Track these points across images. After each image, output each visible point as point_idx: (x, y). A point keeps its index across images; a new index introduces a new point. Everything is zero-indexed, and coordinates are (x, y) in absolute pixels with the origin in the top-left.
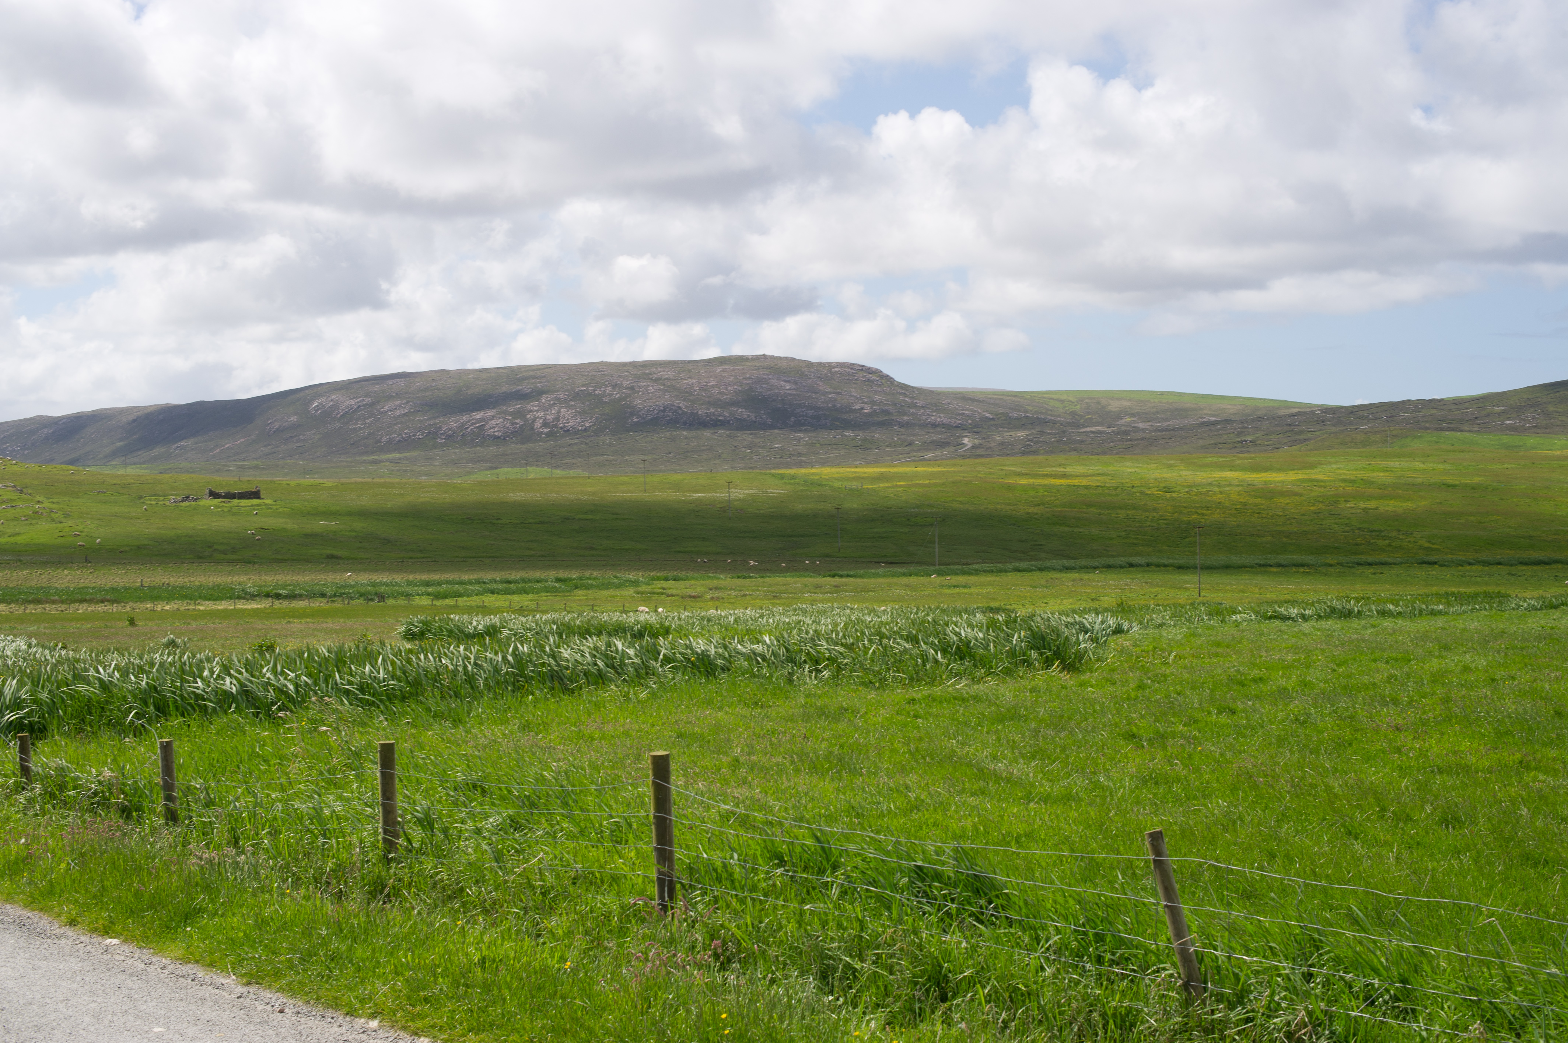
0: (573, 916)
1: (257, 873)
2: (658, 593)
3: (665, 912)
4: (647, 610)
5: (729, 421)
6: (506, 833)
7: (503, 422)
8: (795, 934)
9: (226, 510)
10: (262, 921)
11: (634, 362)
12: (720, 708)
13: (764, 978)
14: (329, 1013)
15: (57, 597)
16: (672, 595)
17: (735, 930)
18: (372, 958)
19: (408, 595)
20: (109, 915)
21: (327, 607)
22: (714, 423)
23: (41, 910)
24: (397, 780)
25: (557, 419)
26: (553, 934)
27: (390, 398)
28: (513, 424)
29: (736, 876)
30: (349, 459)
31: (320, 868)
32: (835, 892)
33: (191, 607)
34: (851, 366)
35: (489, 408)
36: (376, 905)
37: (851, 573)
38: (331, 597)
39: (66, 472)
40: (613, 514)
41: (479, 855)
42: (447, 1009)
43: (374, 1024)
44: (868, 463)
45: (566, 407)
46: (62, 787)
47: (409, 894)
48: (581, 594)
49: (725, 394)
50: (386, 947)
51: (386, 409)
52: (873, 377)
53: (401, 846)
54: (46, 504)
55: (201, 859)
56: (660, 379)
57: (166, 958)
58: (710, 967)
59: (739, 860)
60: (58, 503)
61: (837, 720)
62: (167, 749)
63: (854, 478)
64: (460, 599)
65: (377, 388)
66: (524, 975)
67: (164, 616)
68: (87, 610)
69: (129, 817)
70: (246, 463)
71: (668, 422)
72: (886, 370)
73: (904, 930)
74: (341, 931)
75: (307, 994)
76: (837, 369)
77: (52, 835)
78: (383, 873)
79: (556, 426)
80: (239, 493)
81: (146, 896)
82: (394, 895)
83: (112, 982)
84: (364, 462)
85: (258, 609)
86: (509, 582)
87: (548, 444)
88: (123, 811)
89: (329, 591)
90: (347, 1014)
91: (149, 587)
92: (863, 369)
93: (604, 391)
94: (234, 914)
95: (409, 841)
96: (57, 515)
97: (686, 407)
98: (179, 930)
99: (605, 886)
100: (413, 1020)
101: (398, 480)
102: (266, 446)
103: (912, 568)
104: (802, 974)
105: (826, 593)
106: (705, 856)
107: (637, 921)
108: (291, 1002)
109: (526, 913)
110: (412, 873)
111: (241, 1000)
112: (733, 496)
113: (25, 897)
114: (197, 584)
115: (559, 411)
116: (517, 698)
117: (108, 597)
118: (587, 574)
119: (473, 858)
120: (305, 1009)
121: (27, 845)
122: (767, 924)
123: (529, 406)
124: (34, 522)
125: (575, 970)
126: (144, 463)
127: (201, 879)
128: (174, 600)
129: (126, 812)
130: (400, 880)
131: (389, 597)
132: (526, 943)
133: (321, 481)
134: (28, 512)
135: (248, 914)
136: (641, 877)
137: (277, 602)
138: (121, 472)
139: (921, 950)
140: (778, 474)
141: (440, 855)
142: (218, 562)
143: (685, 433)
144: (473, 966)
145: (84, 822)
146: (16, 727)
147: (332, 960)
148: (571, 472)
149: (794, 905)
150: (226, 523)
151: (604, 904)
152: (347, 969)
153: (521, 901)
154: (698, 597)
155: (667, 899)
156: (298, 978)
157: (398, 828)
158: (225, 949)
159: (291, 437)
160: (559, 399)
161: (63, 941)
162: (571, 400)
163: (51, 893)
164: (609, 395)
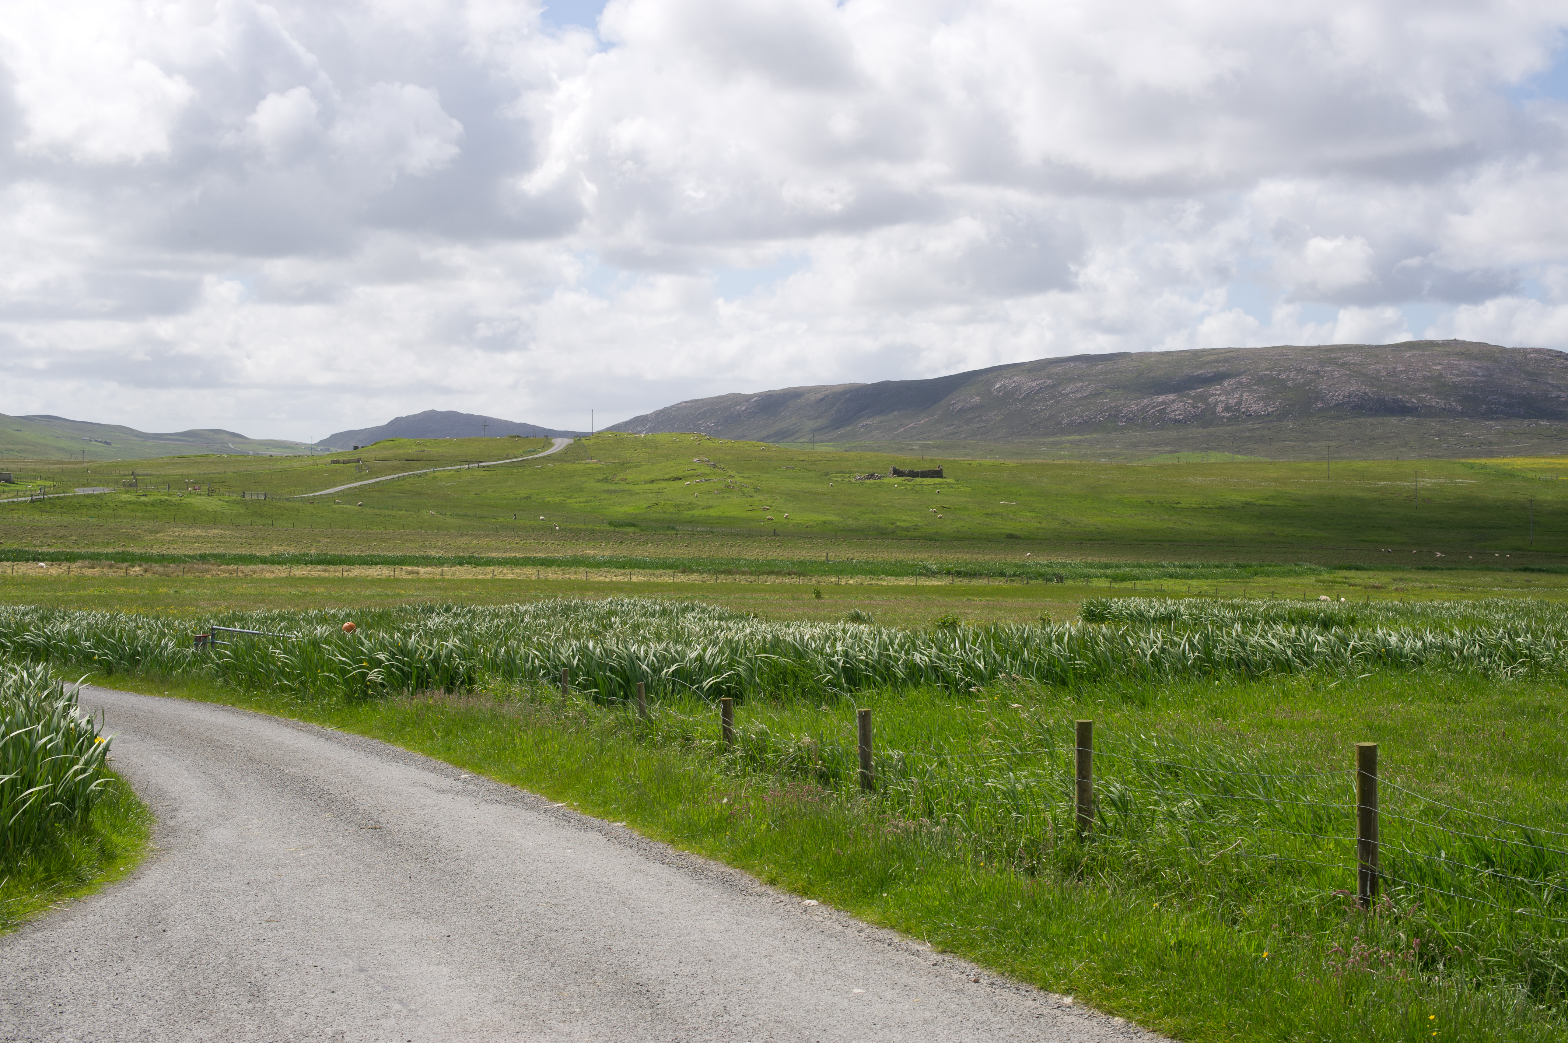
0: (1270, 905)
1: (952, 845)
2: (1340, 583)
3: (1367, 907)
4: (1329, 599)
5: (1416, 409)
6: (1200, 818)
7: (1185, 406)
8: (1506, 937)
9: (909, 488)
10: (958, 891)
11: (1319, 346)
12: (1412, 702)
13: (1469, 982)
14: (1023, 987)
15: (746, 569)
16: (1355, 585)
17: (1441, 930)
18: (1067, 935)
19: (1087, 577)
20: (808, 877)
21: (1007, 586)
22: (1401, 410)
23: (743, 868)
25: (1239, 403)
26: (1249, 922)
27: (1071, 380)
28: (1194, 408)
29: (1442, 874)
30: (1030, 440)
31: (1014, 842)
32: (1549, 896)
33: (874, 582)
34: (1548, 352)
35: (1170, 392)
36: (1070, 882)
37: (1544, 568)
38: (1010, 576)
39: (757, 448)
40: (1296, 500)
41: (1174, 838)
42: (1142, 991)
43: (1068, 1000)
44: (1564, 454)
45: (1248, 391)
46: (763, 750)
47: (1103, 873)
48: (1260, 581)
49: (1413, 380)
50: (1081, 924)
51: (1068, 390)
53: (1095, 825)
54: (738, 479)
55: (897, 827)
56: (1346, 364)
57: (863, 921)
58: (1413, 966)
59: (1443, 858)
60: (749, 478)
61: (1537, 719)
62: (865, 718)
63: (1548, 469)
64: (1138, 582)
65: (1059, 370)
66: (1221, 962)
67: (848, 591)
68: (775, 581)
69: (827, 783)
70: (929, 442)
71: (1353, 408)
74: (1036, 906)
75: (1001, 966)
76: (1532, 355)
77: (753, 797)
78: (1077, 851)
79: (1238, 410)
80: (922, 472)
81: (844, 860)
82: (1088, 874)
83: (812, 941)
84: (1044, 444)
85: (938, 586)
86: (1188, 567)
87: (1230, 428)
88: (821, 777)
89: (1009, 571)
90: (1041, 988)
91: (834, 562)
92: (1561, 355)
93: (1288, 376)
94: (929, 883)
95: (1103, 820)
96: (748, 490)
97: (1373, 393)
98: (876, 895)
99: (1303, 877)
100: (1108, 999)
101: (1078, 462)
102: (948, 426)
104: (1511, 979)
105: (1517, 588)
106: (1408, 852)
107: (1337, 915)
108: (986, 972)
109: (1221, 899)
110: (1106, 852)
111: (937, 967)
112: (1419, 486)
113: (727, 855)
114: (880, 559)
115: (1241, 396)
116: (1204, 683)
117: (795, 570)
118: (1268, 560)
119: (1168, 840)
120: (999, 981)
121: (729, 804)
123: (1211, 390)
124: (725, 495)
125: (1272, 960)
126: (830, 441)
127: (898, 847)
128: (857, 574)
129: (823, 777)
130: (1093, 859)
131: (1067, 578)
132: (1222, 929)
133: (1001, 461)
134: (721, 486)
135: (943, 884)
136: (1341, 869)
137: (957, 580)
138: (809, 449)
140: (1468, 463)
141: (1134, 834)
142: (900, 539)
143: (1370, 420)
144: (1169, 948)
145: (783, 785)
146: (716, 691)
147: (1027, 934)
148: (1253, 457)
149: (1504, 908)
150: (909, 500)
151: (1304, 896)
152: (1041, 944)
153: (1217, 887)
154: (1382, 587)
155: (1368, 893)
156: (993, 949)
157: (1093, 807)
158: (921, 917)
159: (974, 418)
160: (1242, 383)
161: (764, 899)
162: (1254, 385)
163: (753, 852)
164: (1293, 380)
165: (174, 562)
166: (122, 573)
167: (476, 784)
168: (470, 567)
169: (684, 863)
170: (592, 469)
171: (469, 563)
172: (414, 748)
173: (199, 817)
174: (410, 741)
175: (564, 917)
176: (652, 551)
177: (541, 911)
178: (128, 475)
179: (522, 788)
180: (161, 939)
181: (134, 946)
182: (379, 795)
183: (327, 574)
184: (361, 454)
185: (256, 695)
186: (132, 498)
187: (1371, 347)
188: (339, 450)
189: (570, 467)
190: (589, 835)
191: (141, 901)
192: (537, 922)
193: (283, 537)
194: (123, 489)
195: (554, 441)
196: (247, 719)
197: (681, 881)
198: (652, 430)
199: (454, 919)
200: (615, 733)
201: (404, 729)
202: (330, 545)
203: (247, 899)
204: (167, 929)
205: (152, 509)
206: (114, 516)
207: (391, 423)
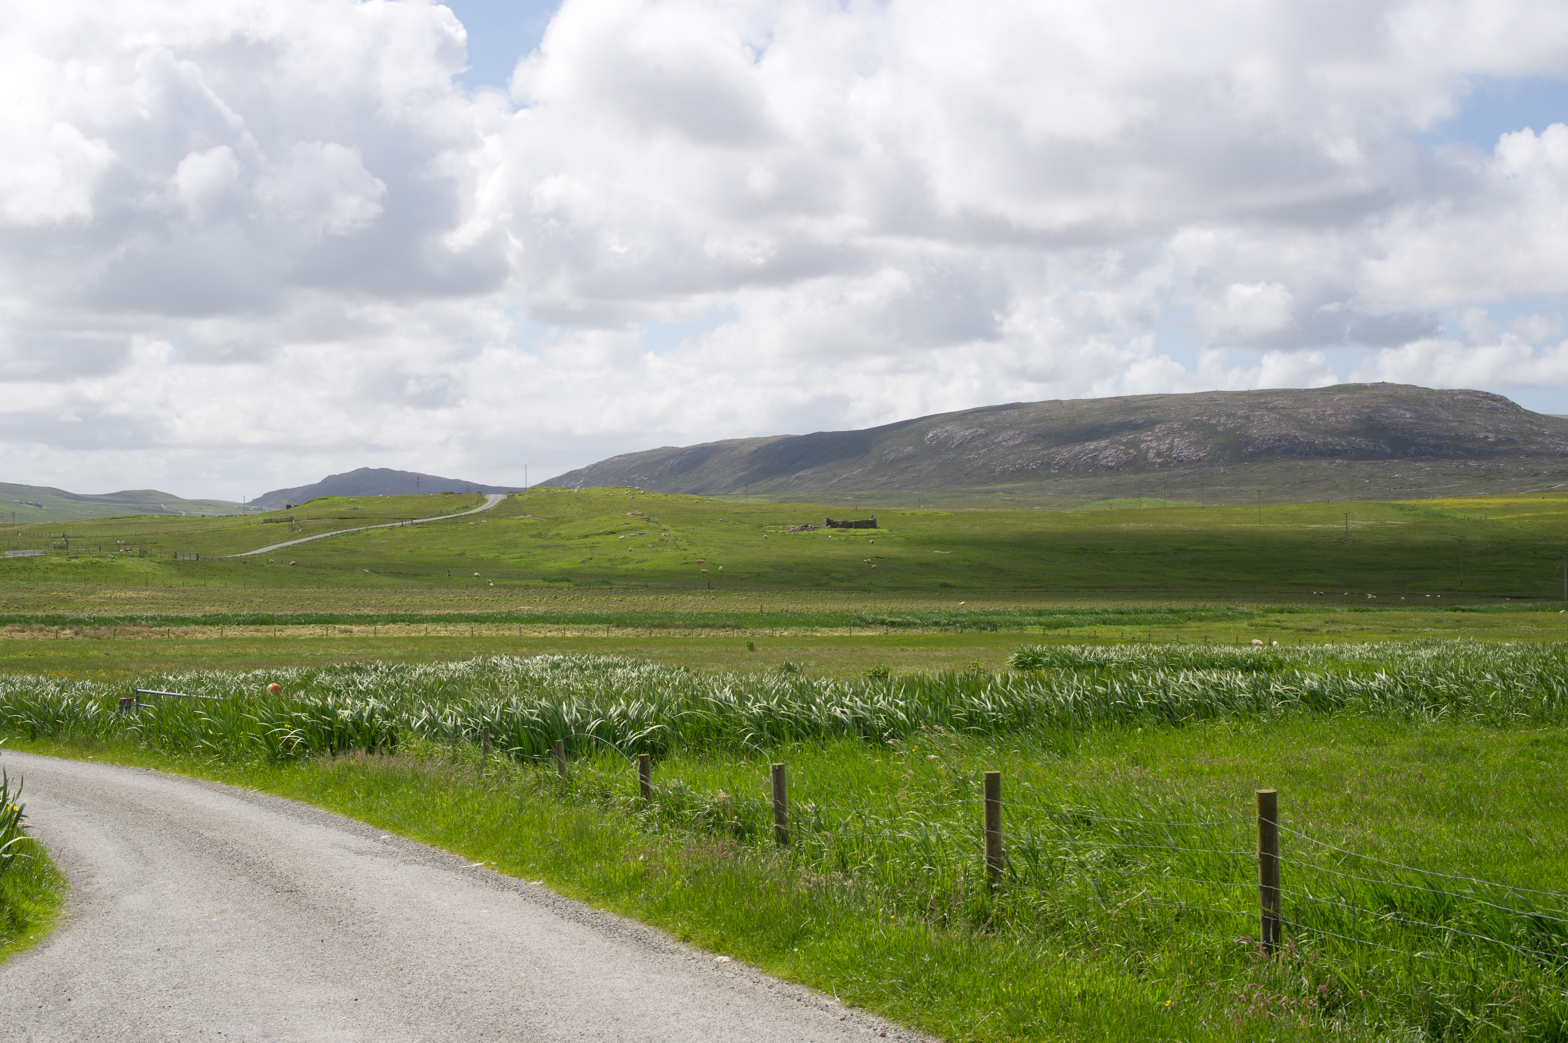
0: (1175, 954)
1: (864, 898)
2: (1272, 626)
3: (1270, 954)
4: (1261, 642)
5: (1346, 452)
6: (1110, 867)
7: (1116, 452)
8: (1404, 982)
9: (843, 538)
10: (867, 945)
11: (1249, 391)
12: (1334, 745)
13: (1370, 1026)
14: (930, 1040)
15: (681, 622)
16: (1287, 628)
17: (1342, 975)
18: (974, 987)
19: (1020, 625)
20: (720, 933)
21: (941, 635)
22: (1333, 453)
23: (657, 925)
24: (1002, 811)
25: (1171, 449)
26: (1155, 970)
27: (1004, 428)
28: (1126, 454)
29: (1345, 919)
30: (963, 489)
31: (925, 895)
32: (1448, 940)
33: (808, 633)
34: (1475, 393)
35: (1102, 439)
36: (979, 934)
37: (1475, 607)
38: (944, 625)
39: (691, 502)
40: (1227, 545)
41: (1082, 887)
44: (1493, 494)
45: (1179, 437)
46: (680, 807)
47: (1012, 924)
48: (1193, 625)
49: (1343, 423)
50: (987, 976)
51: (1000, 438)
52: (1499, 405)
53: (1005, 876)
54: (672, 532)
55: (810, 882)
56: (1275, 408)
57: (773, 977)
58: (1314, 1011)
59: (1346, 903)
60: (683, 531)
61: (1455, 759)
62: (779, 773)
63: (1477, 509)
64: (1071, 629)
65: (991, 419)
66: (1124, 1011)
67: (782, 641)
68: (709, 634)
69: (742, 838)
70: (862, 493)
71: (1284, 452)
72: (1512, 398)
73: (1519, 984)
74: (944, 958)
75: (908, 1019)
76: (1460, 397)
77: (669, 853)
78: (987, 903)
79: (1169, 456)
80: (856, 522)
81: (756, 916)
82: (997, 924)
83: (721, 998)
84: (978, 492)
85: (873, 636)
86: (1121, 613)
87: (1162, 474)
88: (737, 832)
89: (942, 620)
91: (769, 614)
92: (1487, 396)
93: (1219, 421)
94: (839, 938)
95: (1013, 871)
96: (682, 543)
97: (1303, 437)
98: (787, 950)
99: (1209, 925)
101: (1011, 510)
102: (882, 476)
103: (1539, 604)
104: (1411, 1022)
105: (1448, 628)
106: (1311, 897)
107: (1241, 962)
108: (893, 1026)
109: (1128, 948)
110: (1015, 902)
111: (845, 1022)
112: (1351, 527)
113: (642, 912)
114: (814, 611)
115: (1173, 441)
116: (1126, 730)
117: (728, 623)
118: (1201, 605)
119: (1076, 891)
120: (906, 1034)
121: (644, 862)
122: (1375, 970)
123: (1143, 437)
124: (660, 549)
125: (1175, 1009)
126: (764, 492)
127: (810, 901)
128: (792, 626)
129: (739, 832)
130: (1003, 910)
131: (1001, 626)
132: (1127, 979)
133: (935, 510)
134: (655, 539)
135: (854, 938)
136: (1246, 916)
137: (891, 630)
138: (743, 501)
139: (1538, 1005)
140: (1398, 505)
141: (1043, 886)
142: (835, 590)
143: (1301, 463)
144: (1073, 1000)
145: (699, 841)
146: (640, 745)
147: (934, 987)
148: (1185, 502)
149: (1403, 952)
150: (843, 551)
151: (1208, 943)
152: (948, 996)
153: (1124, 936)
154: (1314, 630)
155: (1272, 940)
156: (901, 1003)
157: (1002, 858)
158: (830, 972)
159: (907, 468)
160: (1173, 429)
161: (677, 956)
162: (1185, 430)
163: (667, 909)
164: (1224, 424)
165: (105, 624)
166: (52, 636)
167: (396, 845)
168: (403, 625)
169: (599, 921)
170: (526, 524)
171: (402, 621)
172: (336, 810)
173: (114, 883)
174: (332, 802)
175: (474, 978)
176: (587, 606)
177: (451, 972)
178: (59, 537)
179: (441, 848)
180: (65, 1009)
181: (37, 1016)
182: (297, 858)
183: (259, 634)
184: (293, 513)
185: (179, 759)
186: (63, 560)
187: (1300, 391)
188: (272, 509)
189: (503, 523)
190: (506, 894)
191: (48, 970)
192: (447, 983)
193: (215, 597)
194: (54, 551)
195: (487, 497)
196: (170, 782)
197: (594, 939)
198: (586, 484)
199: (363, 982)
200: (535, 791)
201: (326, 790)
202: (263, 605)
203: (156, 966)
204: (72, 998)
205: (83, 571)
206: (45, 579)
207: (325, 481)
